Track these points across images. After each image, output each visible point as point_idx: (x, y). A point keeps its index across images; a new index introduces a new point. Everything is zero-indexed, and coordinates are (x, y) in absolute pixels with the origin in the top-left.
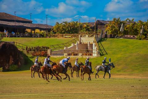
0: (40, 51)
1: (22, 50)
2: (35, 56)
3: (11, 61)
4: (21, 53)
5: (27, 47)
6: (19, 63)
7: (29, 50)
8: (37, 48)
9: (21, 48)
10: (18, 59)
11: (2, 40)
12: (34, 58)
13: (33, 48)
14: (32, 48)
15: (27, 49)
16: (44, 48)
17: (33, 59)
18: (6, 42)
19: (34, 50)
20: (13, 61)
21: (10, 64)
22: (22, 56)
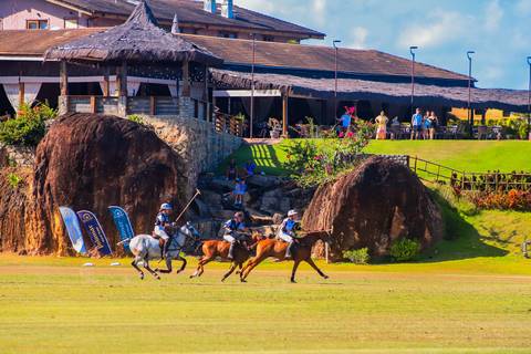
0: (504, 188)
1: (435, 186)
2: (483, 207)
3: (398, 226)
4: (433, 195)
5: (455, 176)
6: (427, 235)
7: (461, 185)
8: (491, 179)
9: (432, 179)
10: (421, 217)
11: (366, 150)
12: (479, 213)
13: (478, 179)
14: (475, 179)
15: (453, 182)
16: (519, 177)
17: (478, 218)
18: (380, 158)
19: (482, 187)
20: (402, 227)
21: (393, 236)
22: (437, 209)
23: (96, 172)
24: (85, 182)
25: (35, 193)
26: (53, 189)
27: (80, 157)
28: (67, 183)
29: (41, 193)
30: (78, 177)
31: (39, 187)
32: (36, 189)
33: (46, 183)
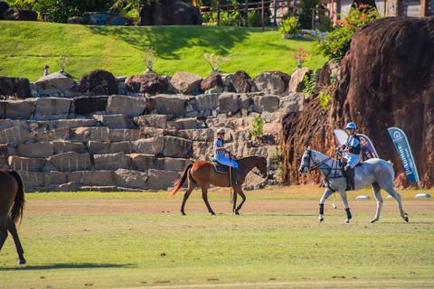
23: (394, 88)
24: (381, 99)
25: (334, 116)
26: (351, 109)
27: (376, 71)
28: (363, 102)
29: (340, 116)
30: (374, 94)
31: (338, 108)
32: (335, 111)
33: (346, 102)
